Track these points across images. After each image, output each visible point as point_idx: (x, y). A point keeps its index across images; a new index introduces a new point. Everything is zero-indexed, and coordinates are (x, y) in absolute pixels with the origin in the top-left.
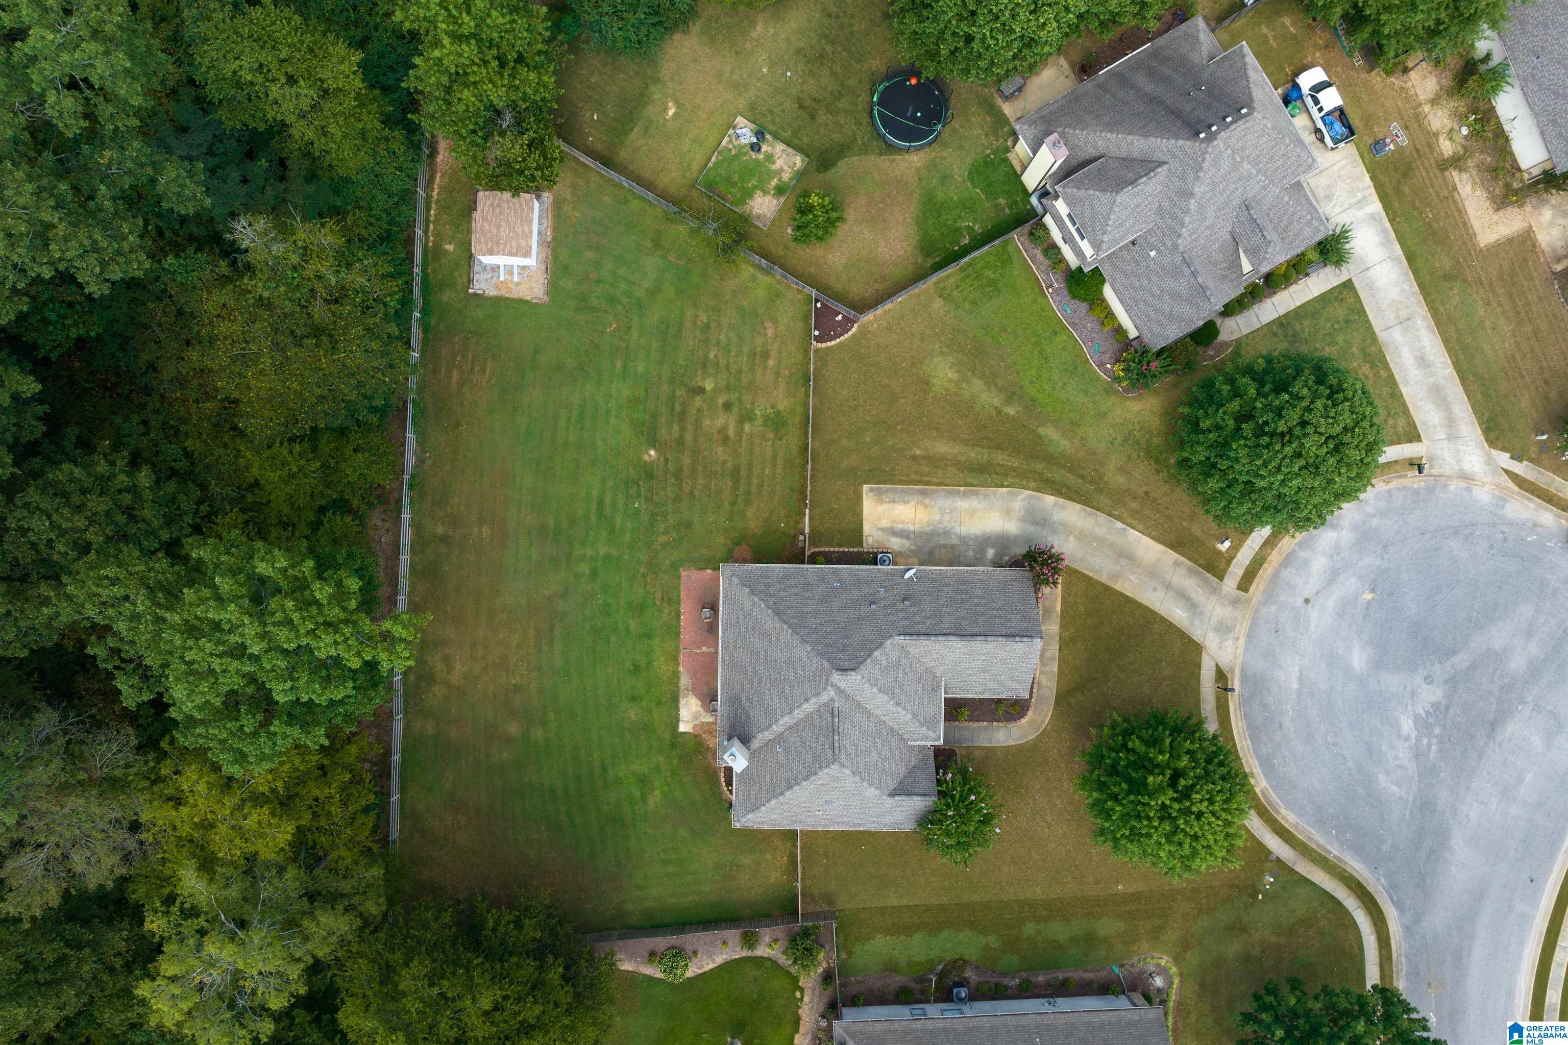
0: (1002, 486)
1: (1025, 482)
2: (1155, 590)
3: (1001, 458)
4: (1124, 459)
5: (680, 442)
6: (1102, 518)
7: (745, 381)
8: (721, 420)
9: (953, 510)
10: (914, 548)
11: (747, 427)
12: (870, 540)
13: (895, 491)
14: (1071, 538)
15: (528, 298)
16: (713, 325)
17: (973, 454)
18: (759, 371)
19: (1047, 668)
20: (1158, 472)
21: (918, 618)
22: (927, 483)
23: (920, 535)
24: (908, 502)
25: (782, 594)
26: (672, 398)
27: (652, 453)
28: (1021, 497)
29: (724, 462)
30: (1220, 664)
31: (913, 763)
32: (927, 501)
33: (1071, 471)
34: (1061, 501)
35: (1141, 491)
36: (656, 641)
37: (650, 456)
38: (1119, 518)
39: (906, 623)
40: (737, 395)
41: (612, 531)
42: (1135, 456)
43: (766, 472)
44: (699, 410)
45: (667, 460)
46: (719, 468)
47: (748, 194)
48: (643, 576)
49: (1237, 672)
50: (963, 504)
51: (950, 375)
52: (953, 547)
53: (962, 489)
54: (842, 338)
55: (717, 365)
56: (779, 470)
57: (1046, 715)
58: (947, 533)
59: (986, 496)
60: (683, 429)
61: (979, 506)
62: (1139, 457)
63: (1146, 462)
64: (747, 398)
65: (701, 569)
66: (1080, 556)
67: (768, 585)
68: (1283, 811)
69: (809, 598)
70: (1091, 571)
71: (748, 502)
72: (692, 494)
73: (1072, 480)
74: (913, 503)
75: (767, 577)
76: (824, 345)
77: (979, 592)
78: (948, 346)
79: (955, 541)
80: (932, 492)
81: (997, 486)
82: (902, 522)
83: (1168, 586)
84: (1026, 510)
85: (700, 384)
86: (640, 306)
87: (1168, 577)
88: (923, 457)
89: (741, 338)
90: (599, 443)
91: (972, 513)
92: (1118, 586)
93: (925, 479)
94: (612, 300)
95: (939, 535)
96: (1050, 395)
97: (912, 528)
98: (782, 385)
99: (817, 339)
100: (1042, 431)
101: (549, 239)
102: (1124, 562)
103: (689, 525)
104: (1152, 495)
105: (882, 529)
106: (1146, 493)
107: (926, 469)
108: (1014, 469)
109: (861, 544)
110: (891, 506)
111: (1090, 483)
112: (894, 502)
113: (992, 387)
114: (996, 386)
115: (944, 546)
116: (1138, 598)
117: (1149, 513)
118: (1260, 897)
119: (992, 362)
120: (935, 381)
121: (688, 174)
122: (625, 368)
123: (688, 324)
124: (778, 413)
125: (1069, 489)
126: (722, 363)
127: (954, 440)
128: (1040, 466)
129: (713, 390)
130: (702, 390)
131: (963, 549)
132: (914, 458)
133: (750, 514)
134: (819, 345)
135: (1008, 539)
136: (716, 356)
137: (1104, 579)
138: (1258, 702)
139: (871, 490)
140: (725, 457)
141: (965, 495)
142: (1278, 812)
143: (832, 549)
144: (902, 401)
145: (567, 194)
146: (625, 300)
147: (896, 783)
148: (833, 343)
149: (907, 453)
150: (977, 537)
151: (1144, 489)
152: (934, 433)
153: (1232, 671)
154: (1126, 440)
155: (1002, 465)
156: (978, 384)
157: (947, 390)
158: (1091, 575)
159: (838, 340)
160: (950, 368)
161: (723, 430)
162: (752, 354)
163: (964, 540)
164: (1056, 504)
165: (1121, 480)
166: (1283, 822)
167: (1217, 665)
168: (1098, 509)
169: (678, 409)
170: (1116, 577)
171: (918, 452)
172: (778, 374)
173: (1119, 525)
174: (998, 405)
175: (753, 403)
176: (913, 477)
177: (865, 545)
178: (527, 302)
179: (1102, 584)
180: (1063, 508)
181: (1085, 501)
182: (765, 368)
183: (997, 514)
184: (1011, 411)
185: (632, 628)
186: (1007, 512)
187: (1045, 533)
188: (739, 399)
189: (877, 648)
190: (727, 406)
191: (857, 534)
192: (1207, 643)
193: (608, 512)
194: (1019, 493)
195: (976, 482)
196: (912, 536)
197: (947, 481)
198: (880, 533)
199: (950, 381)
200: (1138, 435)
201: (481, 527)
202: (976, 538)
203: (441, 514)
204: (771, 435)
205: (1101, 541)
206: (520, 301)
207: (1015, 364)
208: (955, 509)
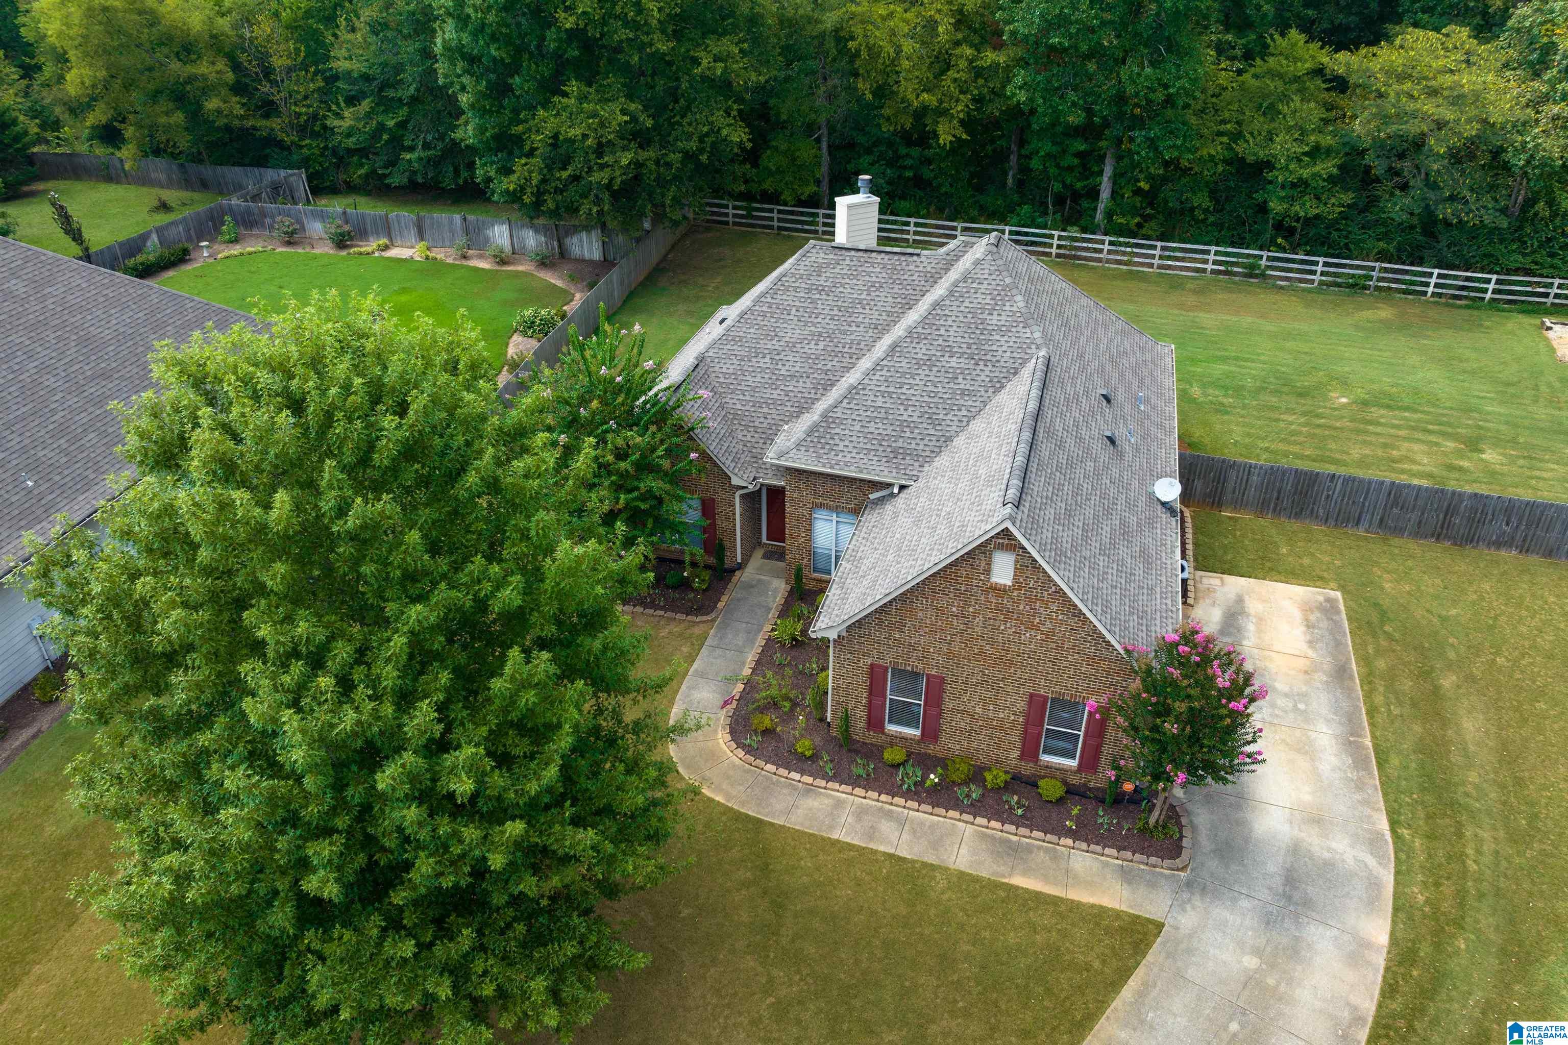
0: (1393, 823)
13: (1333, 633)
15: (1560, 353)
22: (1368, 684)
24: (1311, 648)
27: (1345, 400)
34: (1378, 960)
37: (1338, 398)
45: (1334, 409)
50: (1325, 735)
53: (1369, 743)
61: (1326, 767)
74: (1311, 655)
80: (1350, 690)
81: (1392, 813)
82: (1259, 633)
84: (1328, 864)
93: (1380, 683)
97: (1247, 642)
107: (1405, 689)
110: (1299, 622)
112: (1308, 627)
127: (1502, 749)
128: (1484, 924)
141: (1351, 745)
164: (1365, 947)
178: (1553, 352)
187: (1262, 895)
206: (1551, 348)
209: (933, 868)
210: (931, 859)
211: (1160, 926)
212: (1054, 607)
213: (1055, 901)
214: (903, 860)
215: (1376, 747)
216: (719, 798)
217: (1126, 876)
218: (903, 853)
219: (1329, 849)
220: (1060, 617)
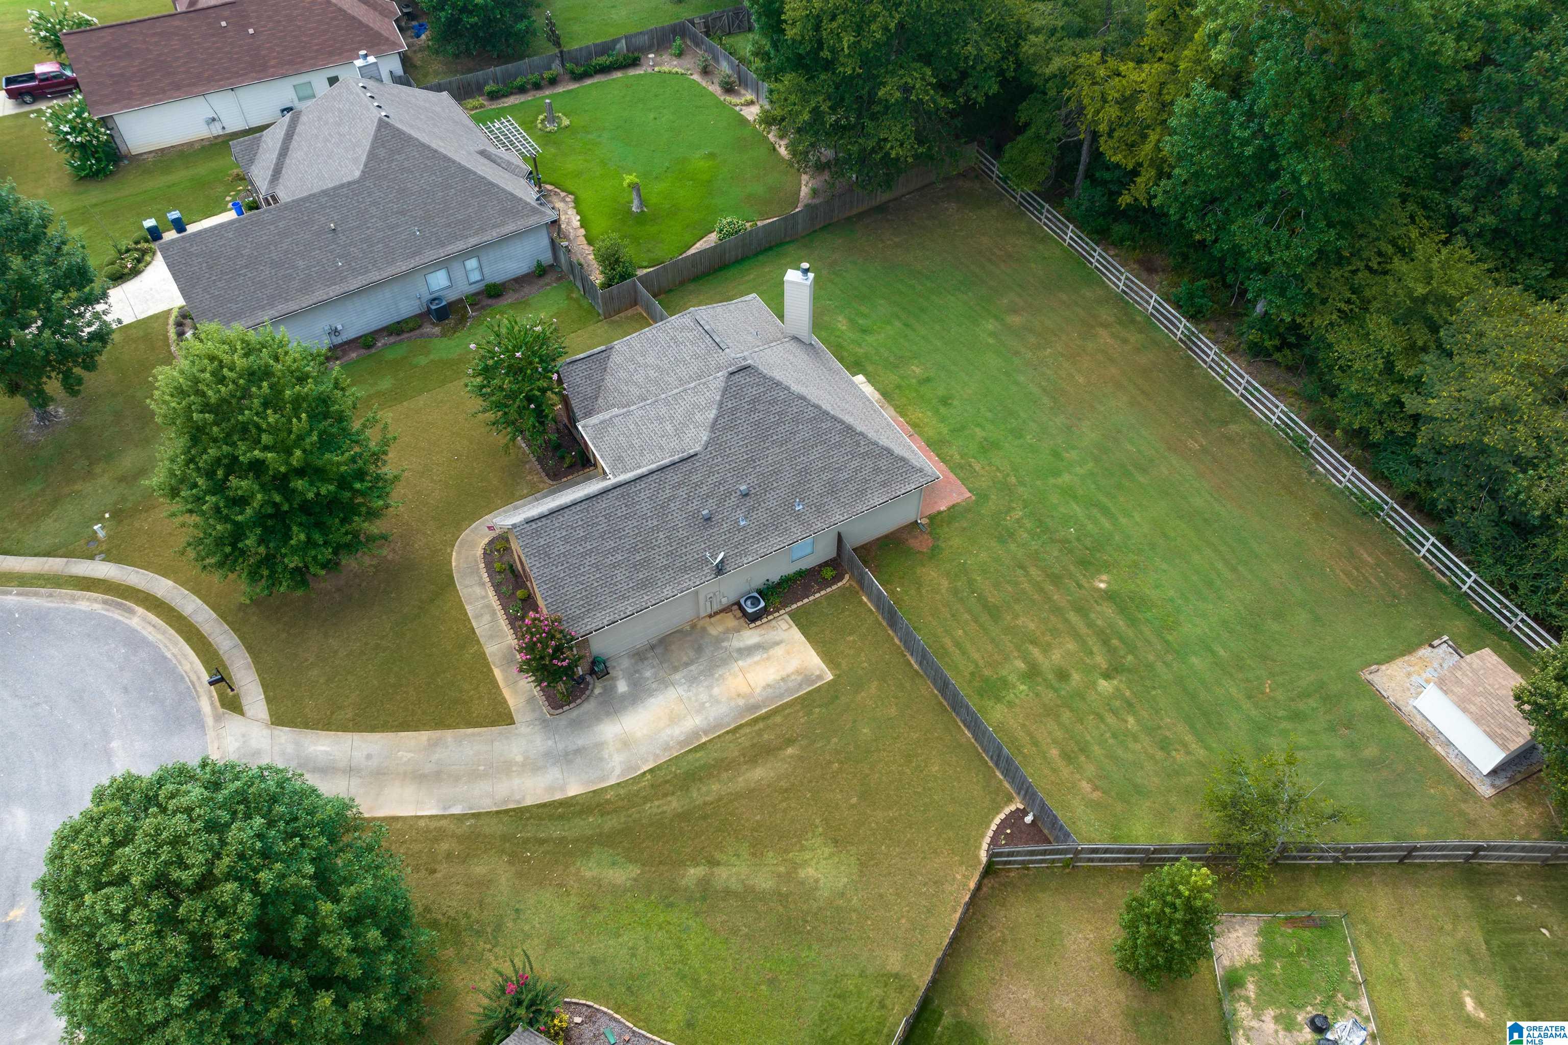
0: (651, 771)
1: (622, 792)
2: (369, 757)
3: (674, 804)
4: (488, 900)
5: (1081, 610)
6: (487, 805)
7: (1066, 715)
8: (1056, 656)
9: (701, 707)
10: (725, 644)
11: (1020, 665)
12: (784, 626)
13: (789, 691)
14: (519, 758)
15: (1383, 667)
16: (1160, 755)
17: (715, 788)
18: (1059, 734)
19: (479, 604)
20: (427, 909)
21: (682, 492)
22: (756, 721)
23: (725, 661)
24: (764, 688)
25: (855, 464)
26: (1132, 650)
27: (1102, 586)
28: (618, 771)
29: (1016, 617)
30: (240, 717)
31: (600, 400)
32: (741, 702)
33: (562, 840)
34: (558, 796)
35: (443, 869)
36: (945, 431)
37: (1101, 581)
38: (460, 818)
39: (695, 478)
40: (1063, 693)
41: (1075, 497)
42: (474, 914)
43: (960, 632)
44: (1091, 653)
45: (1080, 586)
46: (1017, 607)
47: (1268, 950)
48: (1008, 475)
49: (209, 721)
50: (693, 722)
51: (811, 871)
52: (676, 669)
53: (704, 740)
54: (990, 833)
55: (1114, 712)
56: (947, 641)
57: (458, 560)
58: (693, 680)
59: (667, 748)
60: (1090, 625)
61: (669, 731)
62: (467, 915)
63: (452, 913)
64: (1049, 696)
65: (953, 506)
66: (496, 744)
67: (877, 470)
68: (97, 607)
69: (823, 469)
70: (473, 735)
71: (955, 592)
72: (1022, 567)
73: (556, 831)
74: (758, 690)
75: (884, 484)
76: (1007, 810)
77: (620, 574)
78: (838, 909)
79: (677, 676)
80: (741, 715)
81: (658, 768)
82: (756, 663)
83: (350, 770)
84: (601, 759)
85: (1115, 682)
86: (1262, 728)
87: (355, 781)
88: (780, 749)
89: (1112, 757)
90: (1165, 566)
91: (674, 719)
92: (424, 736)
93: (761, 725)
94: (1296, 716)
95: (701, 673)
96: (648, 925)
97: (740, 663)
98: (1020, 734)
99: (1019, 814)
100: (634, 871)
101: (1431, 741)
102: (428, 768)
103: (1001, 540)
104: (423, 873)
105: (777, 643)
106: (433, 871)
107: (766, 736)
108: (646, 799)
109: (792, 615)
110: (784, 673)
111: (526, 841)
112: (783, 679)
113: (740, 888)
114: (736, 894)
115: (687, 665)
116: (391, 735)
117: (416, 847)
118: (107, 515)
119: (762, 924)
120: (827, 851)
121: (1363, 927)
122: (1213, 653)
123: (1189, 738)
124: (999, 699)
125: (551, 818)
126: (1110, 719)
127: (752, 791)
128: (611, 823)
129: (1094, 683)
130: (1107, 676)
131: (661, 674)
132: (790, 742)
133: (945, 583)
134: (1013, 808)
135: (608, 714)
136: (1126, 722)
137: (449, 735)
138: (168, 702)
139: (820, 677)
140: (1019, 622)
141: (696, 734)
142: (105, 602)
143: (823, 593)
144: (854, 800)
145: (1470, 809)
146: (1284, 725)
147: (611, 364)
148: (997, 820)
149: (804, 742)
150: (651, 695)
151: (438, 875)
152: (783, 784)
153: (218, 718)
154: (498, 928)
155: (665, 795)
156: (764, 882)
157: (803, 849)
158: (470, 731)
159: (994, 827)
160: (817, 881)
161: (1046, 649)
162: (1084, 749)
163: (665, 684)
164: (563, 788)
165: (479, 869)
166: (96, 595)
167: (242, 713)
168: (498, 812)
169: (1115, 642)
170: (433, 745)
171: (790, 751)
172: (1035, 743)
173: (457, 810)
174: (716, 870)
175: (1037, 695)
176: (778, 719)
177: (787, 617)
178: (1380, 663)
179: (449, 727)
180: (551, 789)
181: (521, 815)
182: (1055, 741)
183: (639, 734)
184: (694, 873)
185: (977, 430)
186: (626, 743)
187: (561, 746)
188: (1056, 690)
189: (716, 420)
190: (1063, 675)
191: (803, 622)
192: (266, 732)
193: (1095, 512)
194: (622, 774)
195: (690, 757)
196: (735, 655)
197: (729, 737)
198: (778, 638)
199: (806, 863)
200: (481, 945)
201: (1201, 446)
202: (651, 693)
203: (1247, 440)
204: (987, 672)
205: (474, 775)
206: (1389, 659)
207: (726, 941)
208: (698, 712)
209: (478, 641)
210: (482, 641)
211: (513, 723)
213: (497, 687)
214: (474, 633)
215: (704, 743)
216: (454, 564)
217: (531, 700)
218: (477, 631)
219: (611, 756)
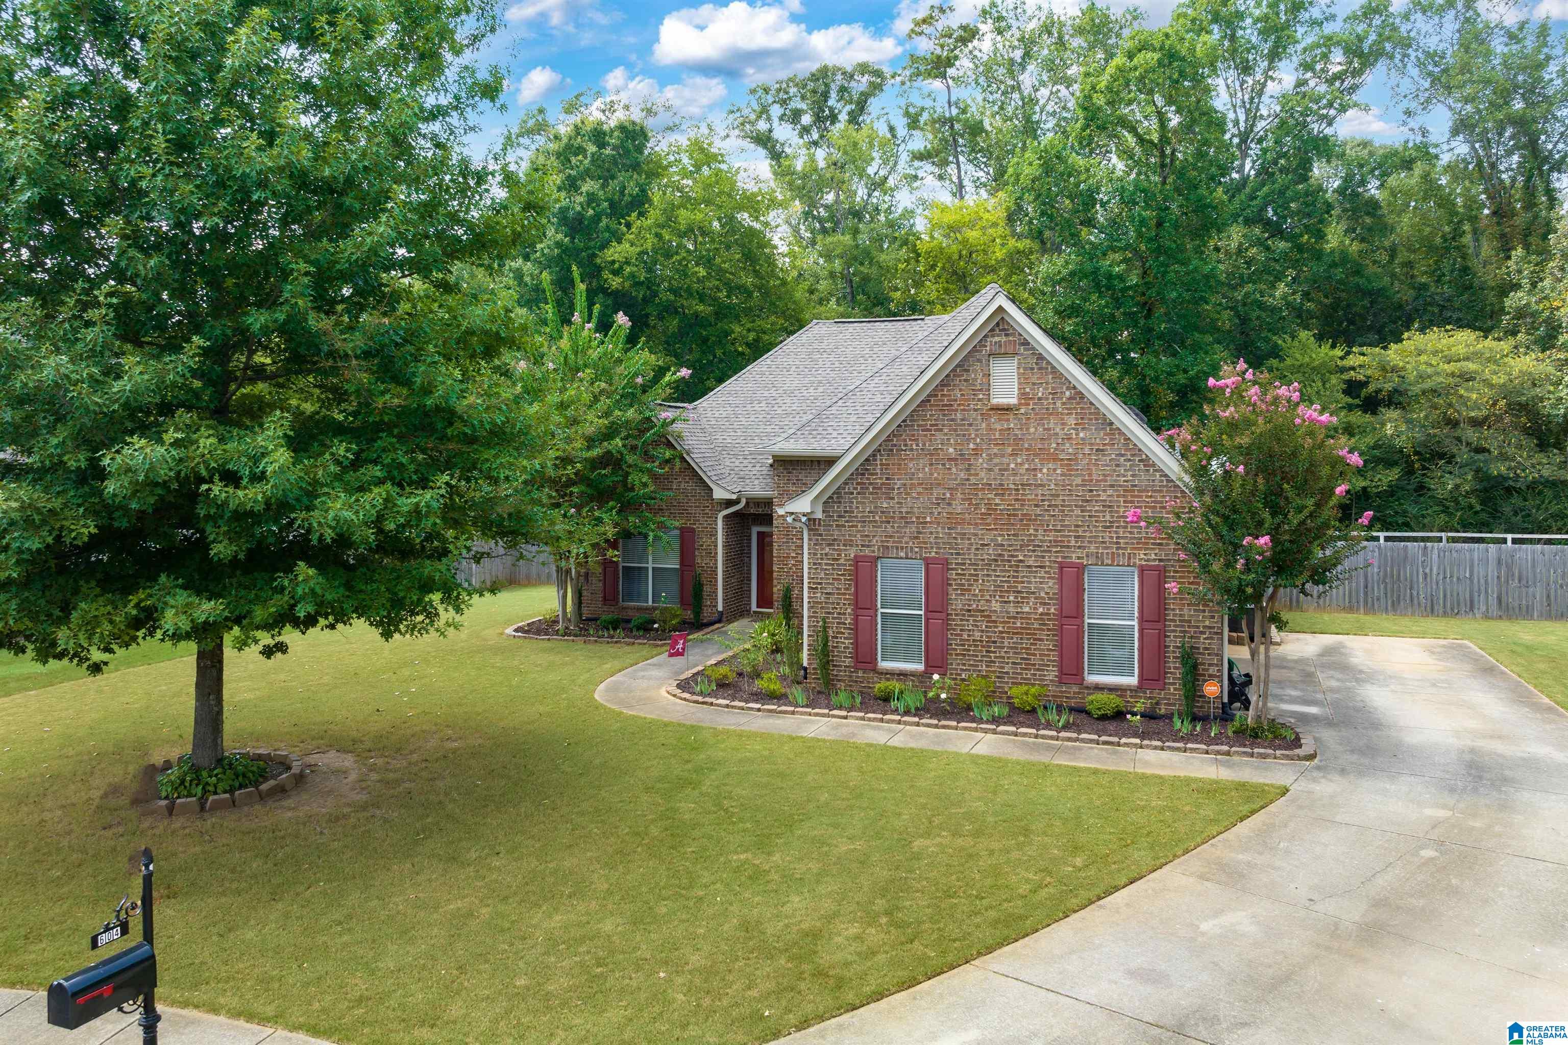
212: (1071, 421)
220: (1081, 435)
